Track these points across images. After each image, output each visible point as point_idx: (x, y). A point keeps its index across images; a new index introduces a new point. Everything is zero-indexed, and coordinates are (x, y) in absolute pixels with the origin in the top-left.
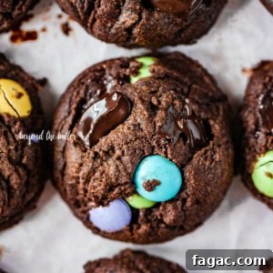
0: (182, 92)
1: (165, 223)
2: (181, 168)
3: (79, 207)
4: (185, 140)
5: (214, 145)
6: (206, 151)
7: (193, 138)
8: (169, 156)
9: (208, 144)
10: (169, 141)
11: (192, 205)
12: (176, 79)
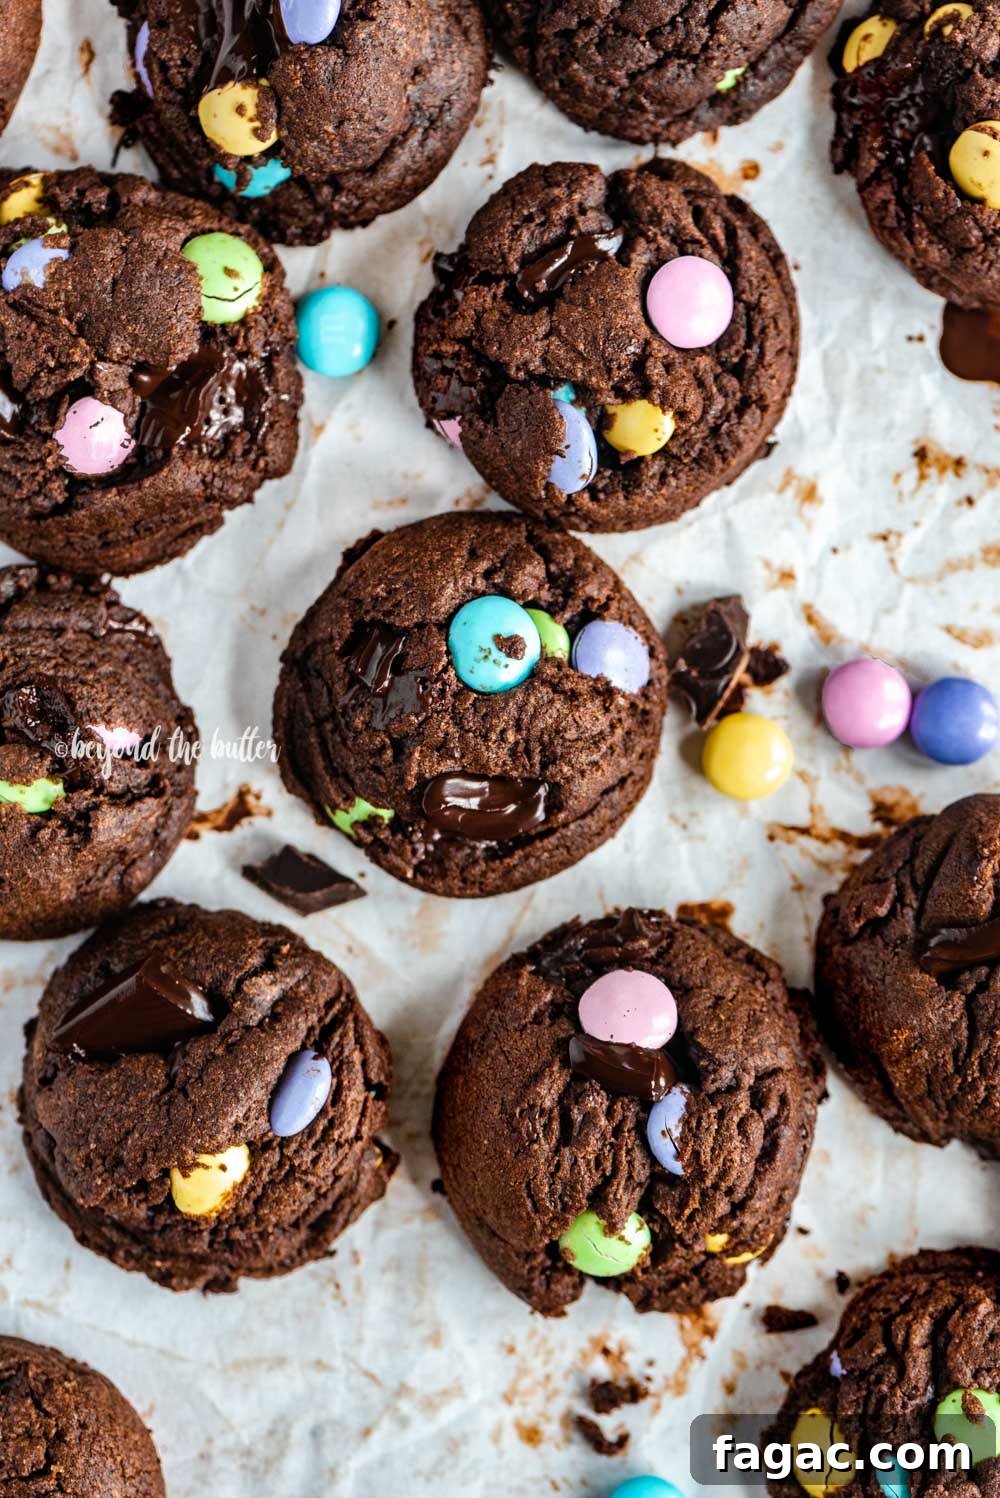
0: (336, 728)
1: (548, 570)
2: (445, 626)
3: (645, 712)
4: (403, 657)
5: (367, 612)
6: (388, 613)
7: (387, 650)
8: (445, 659)
9: (374, 623)
10: (423, 681)
11: (482, 558)
12: (326, 756)
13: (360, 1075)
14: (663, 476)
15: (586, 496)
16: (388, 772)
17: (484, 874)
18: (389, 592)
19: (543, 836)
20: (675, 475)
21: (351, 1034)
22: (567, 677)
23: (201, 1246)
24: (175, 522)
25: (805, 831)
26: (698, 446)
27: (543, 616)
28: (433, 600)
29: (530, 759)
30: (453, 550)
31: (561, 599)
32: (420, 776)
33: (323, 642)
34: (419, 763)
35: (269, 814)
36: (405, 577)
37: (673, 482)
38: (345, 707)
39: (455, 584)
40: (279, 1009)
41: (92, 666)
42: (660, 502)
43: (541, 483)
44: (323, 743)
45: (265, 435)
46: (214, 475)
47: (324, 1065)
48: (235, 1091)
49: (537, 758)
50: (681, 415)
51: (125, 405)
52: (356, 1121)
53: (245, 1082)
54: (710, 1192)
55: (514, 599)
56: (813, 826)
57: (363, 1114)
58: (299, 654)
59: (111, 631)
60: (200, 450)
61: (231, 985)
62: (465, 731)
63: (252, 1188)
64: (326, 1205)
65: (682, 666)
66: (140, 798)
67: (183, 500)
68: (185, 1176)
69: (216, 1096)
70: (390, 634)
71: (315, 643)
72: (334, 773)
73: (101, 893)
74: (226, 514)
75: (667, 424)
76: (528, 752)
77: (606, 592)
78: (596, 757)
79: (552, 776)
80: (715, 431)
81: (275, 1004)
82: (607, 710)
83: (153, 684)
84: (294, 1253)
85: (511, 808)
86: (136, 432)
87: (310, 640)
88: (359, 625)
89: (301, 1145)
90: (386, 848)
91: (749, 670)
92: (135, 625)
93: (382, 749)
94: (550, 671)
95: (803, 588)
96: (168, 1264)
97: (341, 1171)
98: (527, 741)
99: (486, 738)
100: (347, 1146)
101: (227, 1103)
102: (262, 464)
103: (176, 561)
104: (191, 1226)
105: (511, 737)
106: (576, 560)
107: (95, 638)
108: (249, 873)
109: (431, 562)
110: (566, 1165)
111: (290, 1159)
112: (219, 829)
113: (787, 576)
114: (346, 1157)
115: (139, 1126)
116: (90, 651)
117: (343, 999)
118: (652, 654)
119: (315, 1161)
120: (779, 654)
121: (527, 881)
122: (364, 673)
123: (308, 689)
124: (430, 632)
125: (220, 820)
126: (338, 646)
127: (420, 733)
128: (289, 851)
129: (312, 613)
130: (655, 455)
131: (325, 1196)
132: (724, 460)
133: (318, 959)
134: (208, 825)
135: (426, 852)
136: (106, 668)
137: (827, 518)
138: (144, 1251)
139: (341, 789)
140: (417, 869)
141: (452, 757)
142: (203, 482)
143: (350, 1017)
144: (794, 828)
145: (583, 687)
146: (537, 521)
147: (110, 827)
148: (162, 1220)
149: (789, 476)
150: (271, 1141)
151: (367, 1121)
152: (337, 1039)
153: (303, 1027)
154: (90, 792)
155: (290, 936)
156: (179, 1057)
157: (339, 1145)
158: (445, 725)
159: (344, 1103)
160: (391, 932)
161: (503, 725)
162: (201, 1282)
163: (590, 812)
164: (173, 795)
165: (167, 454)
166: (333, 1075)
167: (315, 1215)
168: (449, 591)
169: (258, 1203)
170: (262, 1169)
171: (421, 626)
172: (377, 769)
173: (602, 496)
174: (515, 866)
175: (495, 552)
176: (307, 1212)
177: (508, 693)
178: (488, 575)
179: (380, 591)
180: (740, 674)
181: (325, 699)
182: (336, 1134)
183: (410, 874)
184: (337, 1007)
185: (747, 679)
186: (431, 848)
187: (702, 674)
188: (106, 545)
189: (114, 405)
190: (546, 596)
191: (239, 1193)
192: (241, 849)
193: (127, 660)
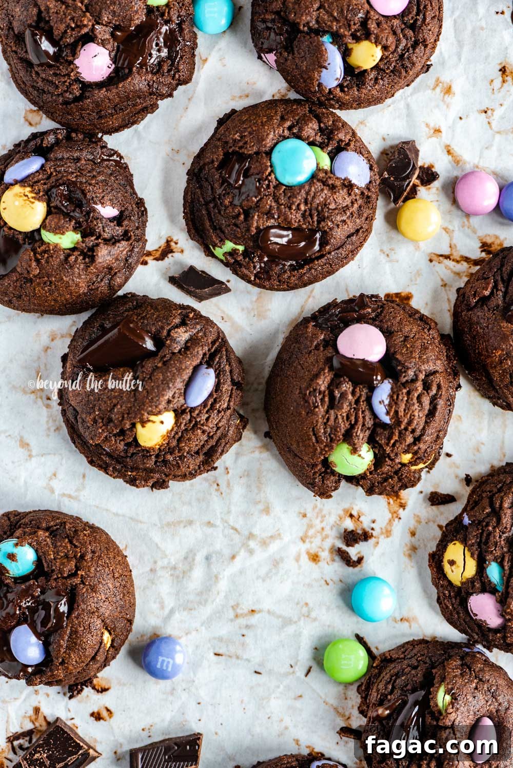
0: (216, 206)
1: (320, 126)
2: (269, 153)
3: (368, 197)
4: (248, 169)
5: (231, 147)
6: (241, 148)
7: (240, 166)
8: (269, 169)
9: (234, 152)
10: (259, 181)
11: (287, 120)
12: (211, 220)
13: (229, 377)
14: (376, 79)
15: (338, 89)
16: (242, 226)
17: (289, 277)
18: (241, 137)
19: (318, 258)
20: (382, 79)
21: (224, 357)
22: (330, 178)
23: (151, 463)
24: (134, 105)
25: (447, 257)
26: (393, 64)
27: (318, 149)
28: (263, 140)
29: (312, 219)
30: (272, 116)
31: (326, 141)
32: (257, 228)
33: (209, 163)
34: (257, 221)
35: (182, 251)
36: (249, 129)
37: (381, 82)
38: (220, 195)
39: (274, 132)
40: (189, 345)
41: (94, 177)
42: (374, 92)
43: (316, 83)
44: (209, 214)
45: (178, 62)
46: (154, 81)
47: (211, 372)
48: (168, 384)
49: (315, 219)
50: (385, 48)
51: (109, 46)
52: (228, 399)
53: (173, 379)
54: (404, 432)
55: (303, 140)
56: (451, 255)
57: (231, 396)
58: (196, 170)
59: (103, 160)
60: (147, 69)
61: (165, 333)
62: (279, 205)
63: (177, 433)
64: (212, 442)
65: (386, 175)
66: (119, 241)
67: (139, 95)
68: (143, 426)
69: (158, 387)
70: (242, 158)
71: (205, 164)
72: (215, 229)
73: (99, 289)
74: (159, 102)
75: (378, 53)
76: (311, 215)
77: (348, 137)
78: (344, 218)
79: (323, 227)
80: (402, 57)
81: (187, 342)
82: (350, 195)
83: (124, 186)
84: (197, 467)
85: (303, 244)
86: (115, 60)
87: (202, 163)
88: (226, 154)
89: (200, 412)
90: (240, 265)
91: (418, 177)
92: (115, 157)
93: (239, 215)
94: (322, 175)
95: (445, 137)
96: (134, 473)
97: (220, 425)
98: (310, 210)
99: (290, 208)
100: (223, 413)
101: (164, 390)
102: (177, 76)
103: (135, 126)
104: (146, 452)
105: (303, 207)
106: (333, 122)
107: (95, 163)
108: (173, 280)
109: (262, 122)
110: (332, 418)
111: (195, 418)
112: (157, 259)
113: (438, 131)
114: (222, 418)
115: (120, 402)
116: (93, 169)
117: (220, 340)
118: (371, 168)
119: (207, 419)
120: (434, 170)
121: (311, 282)
122: (229, 177)
123: (201, 187)
124: (262, 156)
125: (158, 255)
126: (216, 164)
127: (257, 206)
128: (192, 269)
129: (203, 150)
130: (372, 69)
131: (212, 437)
132: (406, 71)
133: (208, 320)
134: (152, 258)
135: (261, 267)
136: (101, 178)
137: (457, 102)
138: (122, 467)
139: (218, 236)
140: (256, 276)
141: (273, 218)
142: (148, 85)
143: (224, 349)
144: (441, 256)
145: (338, 183)
146: (313, 103)
147: (105, 255)
148: (132, 450)
149: (438, 82)
150: (185, 409)
151: (233, 399)
152: (217, 360)
153: (201, 353)
154: (94, 237)
155: (193, 310)
156: (140, 368)
157: (219, 412)
158: (270, 202)
159: (221, 391)
160: (243, 309)
161: (298, 202)
162: (150, 483)
163: (341, 246)
164: (134, 240)
165: (131, 71)
166: (216, 378)
167: (207, 447)
168: (271, 136)
169: (179, 440)
170: (181, 423)
171: (257, 153)
172: (236, 225)
173: (346, 89)
174: (304, 274)
175: (293, 117)
176: (203, 446)
177: (301, 186)
178: (290, 128)
179: (237, 136)
180: (414, 180)
181: (210, 192)
182: (218, 406)
183: (252, 278)
184: (217, 344)
185: (418, 182)
186: (263, 265)
187: (396, 179)
188: (101, 117)
189: (104, 47)
190: (318, 139)
191: (169, 436)
192: (168, 269)
193: (111, 174)
